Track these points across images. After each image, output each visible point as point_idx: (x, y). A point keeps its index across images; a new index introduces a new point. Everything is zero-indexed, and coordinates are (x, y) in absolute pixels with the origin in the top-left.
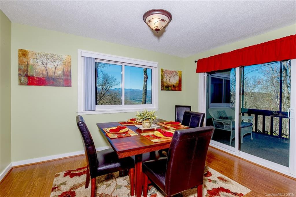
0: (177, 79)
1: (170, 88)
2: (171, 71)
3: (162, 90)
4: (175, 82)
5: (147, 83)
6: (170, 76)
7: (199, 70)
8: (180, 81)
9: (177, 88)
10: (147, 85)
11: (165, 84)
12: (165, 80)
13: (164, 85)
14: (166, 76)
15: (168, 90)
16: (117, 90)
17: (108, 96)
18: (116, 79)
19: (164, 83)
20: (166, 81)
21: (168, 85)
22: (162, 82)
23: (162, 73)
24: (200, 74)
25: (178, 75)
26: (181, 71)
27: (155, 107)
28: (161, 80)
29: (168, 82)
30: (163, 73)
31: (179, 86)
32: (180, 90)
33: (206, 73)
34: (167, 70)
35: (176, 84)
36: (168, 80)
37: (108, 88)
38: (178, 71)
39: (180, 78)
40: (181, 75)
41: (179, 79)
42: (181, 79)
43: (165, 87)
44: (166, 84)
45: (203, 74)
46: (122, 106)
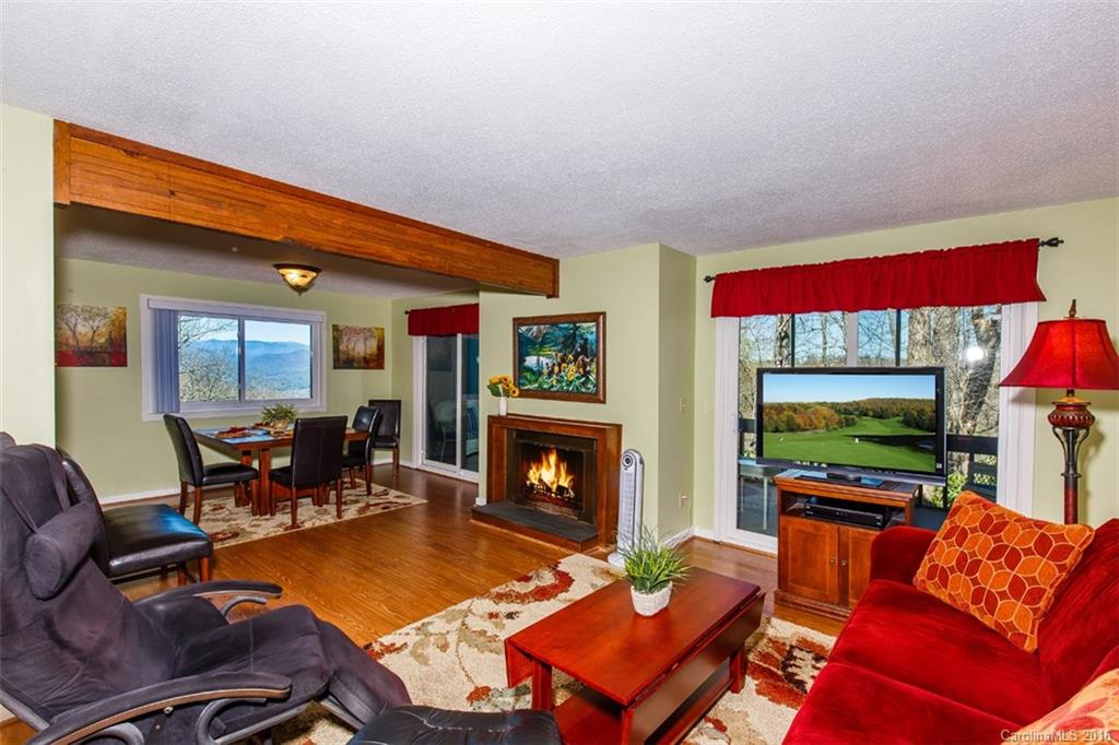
0: (373, 344)
1: (356, 365)
2: (358, 329)
3: (336, 368)
4: (369, 352)
6: (354, 338)
8: (380, 348)
9: (372, 364)
12: (342, 348)
13: (340, 358)
14: (345, 340)
15: (351, 368)
19: (341, 355)
20: (345, 350)
21: (351, 356)
22: (336, 351)
23: (335, 332)
25: (374, 337)
26: (383, 329)
27: (318, 405)
28: (334, 347)
29: (351, 352)
30: (338, 334)
31: (378, 358)
32: (380, 366)
34: (347, 327)
35: (371, 354)
36: (351, 347)
38: (375, 328)
39: (380, 342)
40: (383, 336)
41: (378, 344)
42: (383, 345)
43: (344, 361)
44: (345, 356)
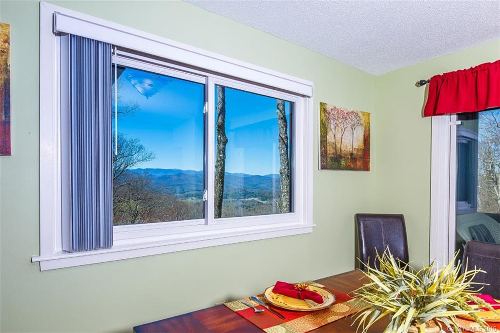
0: (359, 133)
1: (343, 163)
2: (346, 112)
3: (323, 168)
4: (356, 146)
5: (224, 154)
6: (342, 125)
7: (432, 109)
8: (367, 140)
10: (225, 158)
11: (330, 150)
12: (330, 138)
13: (328, 152)
14: (332, 127)
15: (339, 168)
16: (142, 172)
17: (122, 187)
18: (141, 148)
19: (328, 148)
20: (333, 141)
21: (338, 153)
22: (324, 142)
23: (323, 114)
24: (435, 119)
25: (361, 124)
26: (369, 113)
27: (302, 223)
28: (322, 136)
29: (339, 146)
30: (326, 117)
31: (364, 154)
32: (366, 168)
33: (454, 117)
34: (335, 108)
35: (358, 150)
36: (338, 136)
37: (122, 168)
38: (362, 112)
39: (367, 133)
40: (369, 124)
41: (364, 135)
42: (368, 137)
43: (331, 158)
44: (333, 151)
45: (446, 117)
46: (206, 223)
